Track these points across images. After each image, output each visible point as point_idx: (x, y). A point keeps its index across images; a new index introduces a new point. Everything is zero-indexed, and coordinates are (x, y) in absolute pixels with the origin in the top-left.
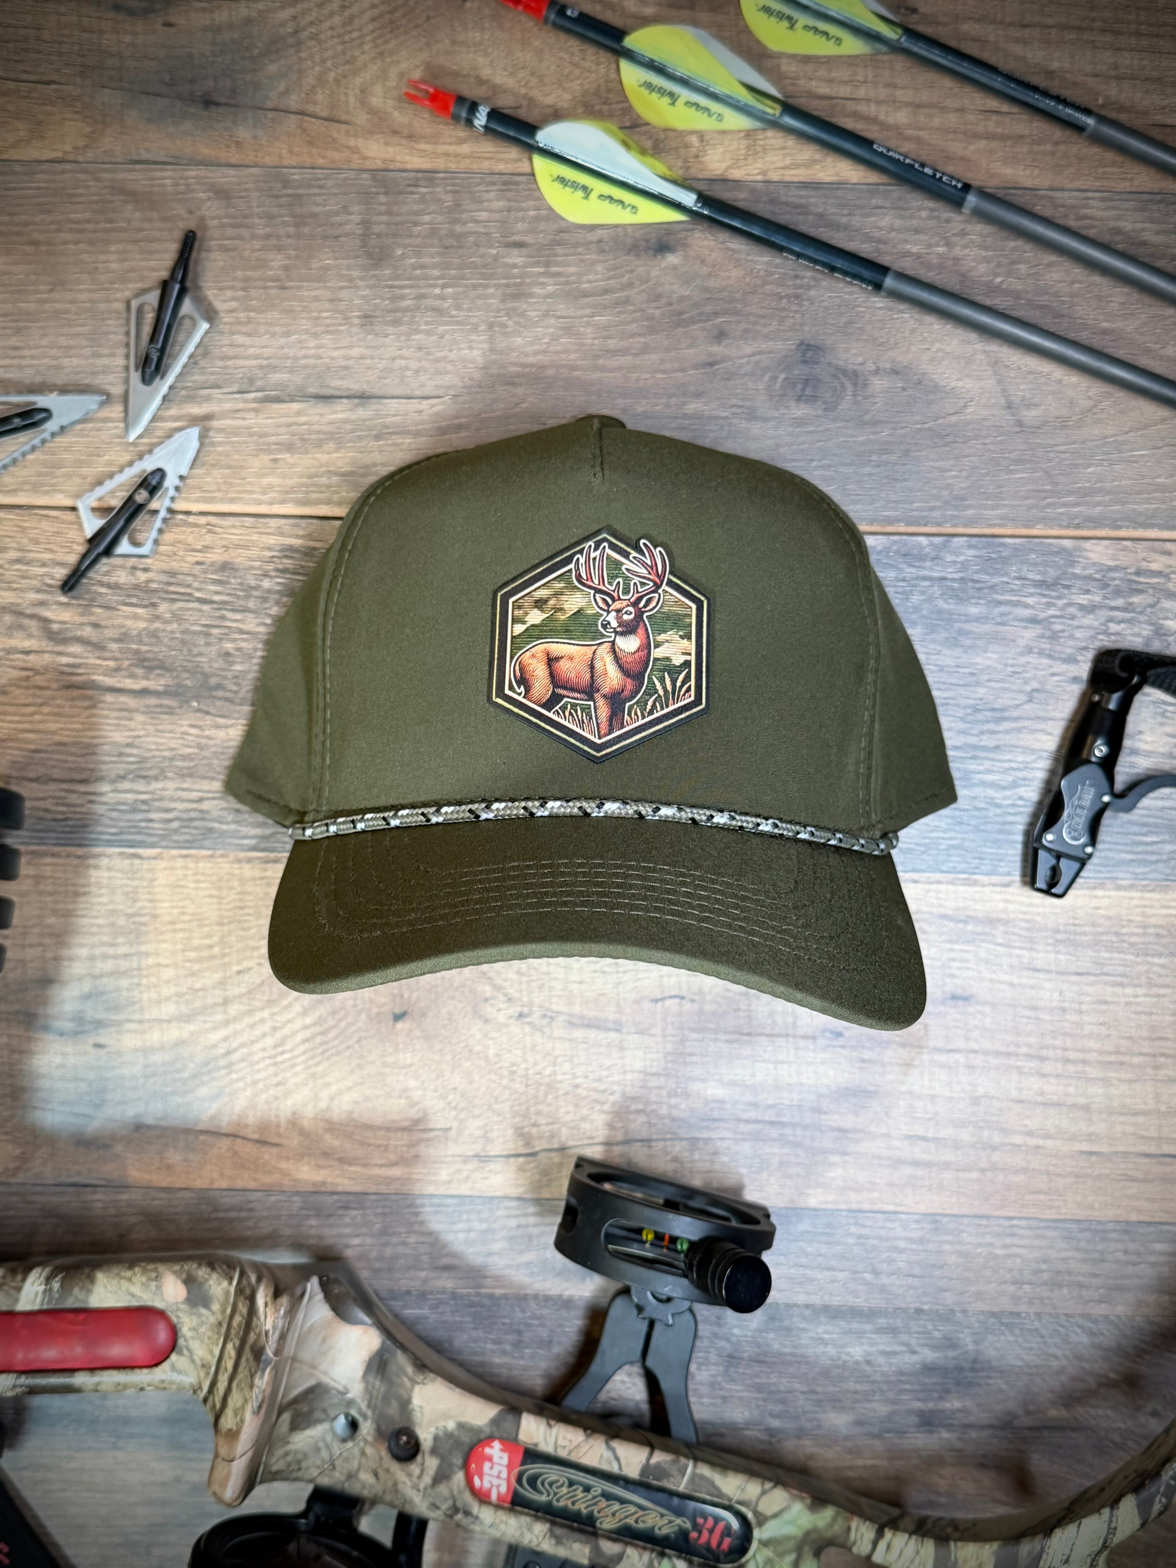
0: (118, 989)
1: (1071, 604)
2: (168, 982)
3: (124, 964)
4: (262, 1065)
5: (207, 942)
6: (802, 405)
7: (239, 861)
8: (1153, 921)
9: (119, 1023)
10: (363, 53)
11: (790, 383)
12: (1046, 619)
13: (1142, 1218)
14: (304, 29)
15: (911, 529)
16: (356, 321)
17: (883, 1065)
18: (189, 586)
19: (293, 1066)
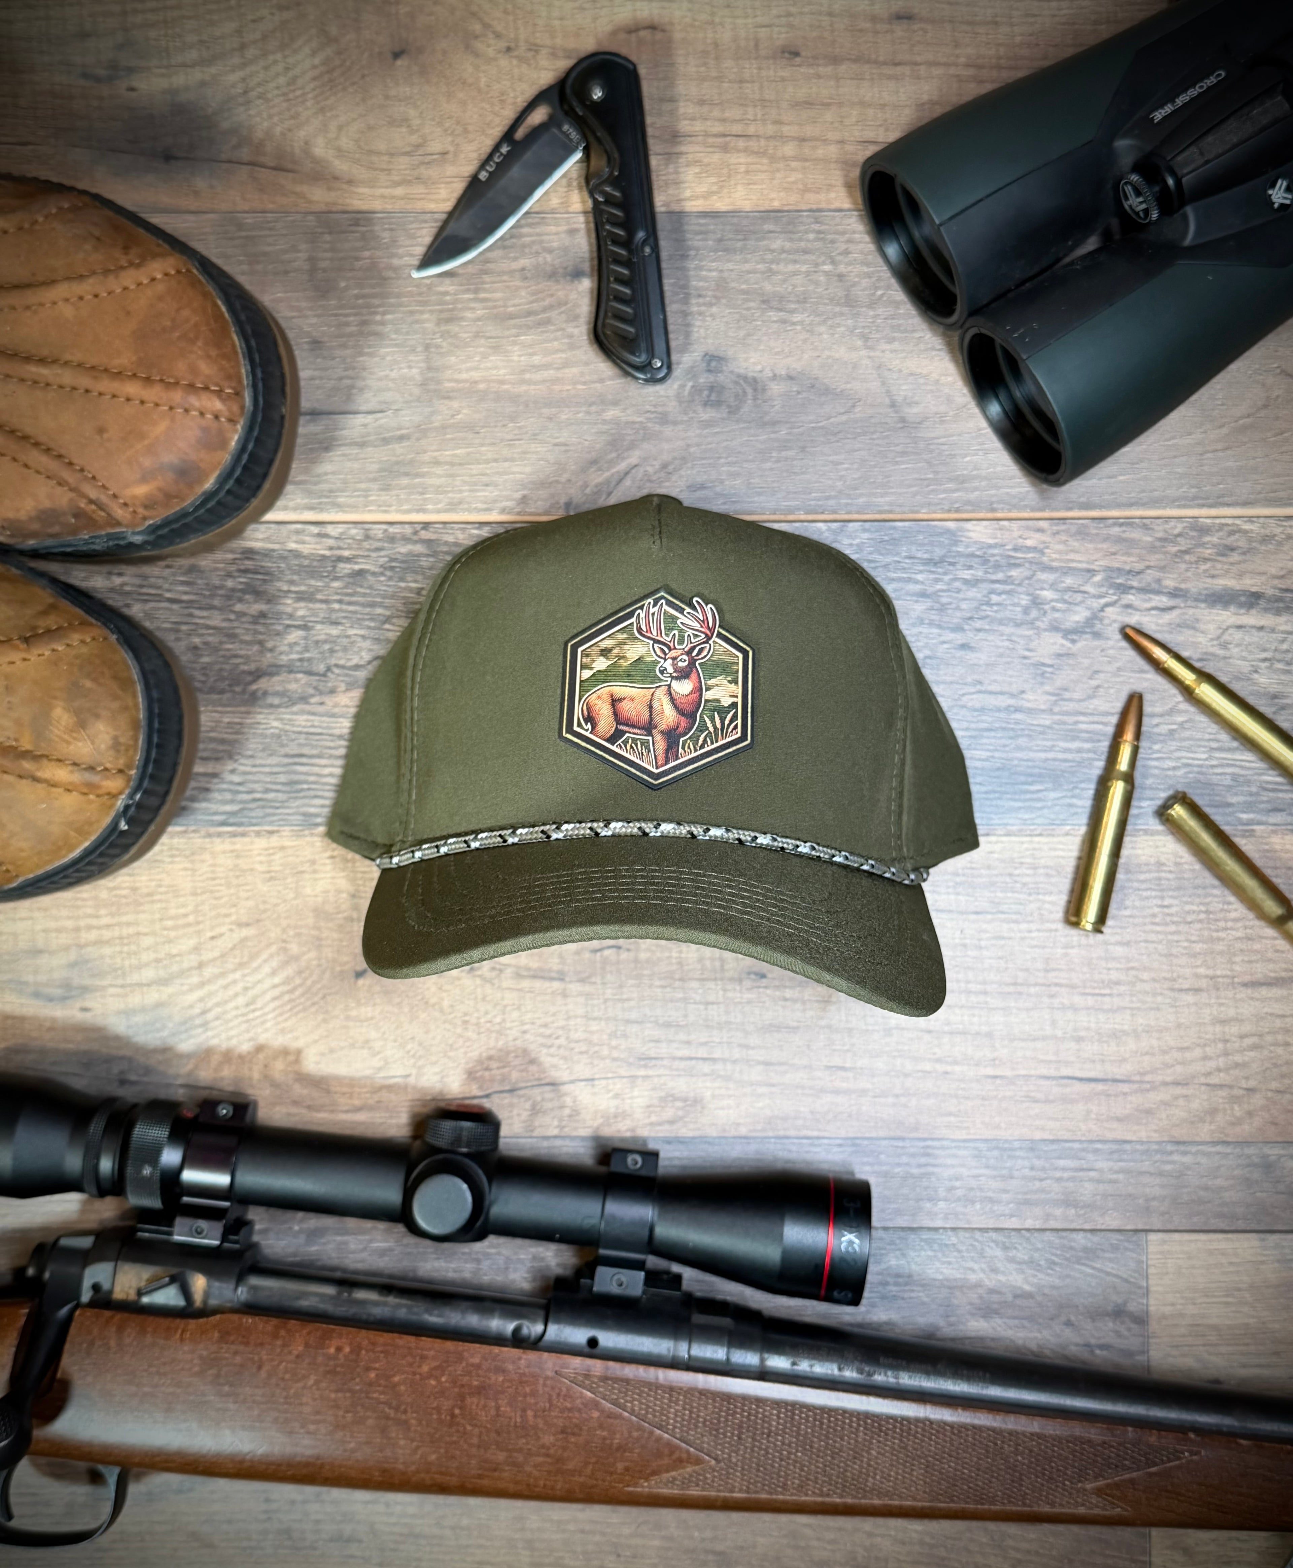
0: (102, 957)
1: (956, 579)
2: (148, 949)
3: (107, 934)
4: (236, 1022)
5: (182, 911)
6: (708, 409)
7: (209, 835)
8: (1042, 862)
9: (104, 988)
10: (307, 109)
11: (696, 390)
12: (936, 593)
13: (1047, 1136)
14: (253, 89)
15: (810, 517)
16: (306, 347)
17: (804, 1002)
18: (159, 588)
19: (263, 1023)
